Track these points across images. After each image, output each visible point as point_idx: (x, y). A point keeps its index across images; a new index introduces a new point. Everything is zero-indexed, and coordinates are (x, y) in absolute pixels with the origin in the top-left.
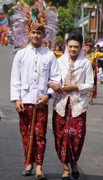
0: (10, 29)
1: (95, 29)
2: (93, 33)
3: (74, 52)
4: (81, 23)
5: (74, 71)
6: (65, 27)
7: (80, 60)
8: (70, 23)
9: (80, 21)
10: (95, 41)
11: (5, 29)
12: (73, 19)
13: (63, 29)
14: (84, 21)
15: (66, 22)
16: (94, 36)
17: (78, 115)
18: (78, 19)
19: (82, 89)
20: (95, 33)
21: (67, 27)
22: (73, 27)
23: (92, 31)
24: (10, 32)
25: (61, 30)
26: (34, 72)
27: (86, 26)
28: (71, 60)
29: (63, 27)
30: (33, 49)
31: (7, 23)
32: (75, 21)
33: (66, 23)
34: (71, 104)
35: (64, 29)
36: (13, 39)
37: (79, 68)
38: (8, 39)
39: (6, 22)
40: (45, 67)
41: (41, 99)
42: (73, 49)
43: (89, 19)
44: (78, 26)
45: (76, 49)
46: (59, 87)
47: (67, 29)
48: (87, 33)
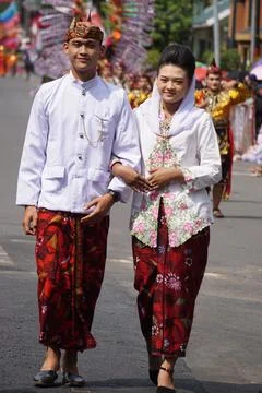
0: (24, 32)
1: (248, 31)
2: (243, 42)
3: (172, 92)
4: (211, 15)
5: (169, 137)
6: (168, 25)
7: (186, 112)
8: (182, 17)
9: (207, 10)
10: (248, 63)
11: (10, 33)
12: (189, 6)
13: (163, 33)
14: (220, 9)
15: (172, 12)
16: (245, 50)
17: (184, 240)
18: (202, 4)
19: (193, 177)
20: (248, 43)
21: (174, 28)
22: (190, 26)
23: (239, 37)
24: (25, 41)
25: (159, 36)
26: (79, 138)
27: (223, 23)
28: (163, 113)
29: (163, 27)
30: (75, 82)
31: (16, 18)
32: (195, 12)
33: (171, 17)
34: (167, 216)
35: (166, 33)
36: (33, 58)
37: (182, 130)
38: (19, 59)
39: (12, 13)
40: (103, 126)
41: (96, 204)
42: (169, 85)
43: (232, 6)
44: (204, 25)
45: (178, 87)
46: (136, 175)
47: (174, 33)
48: (228, 41)
